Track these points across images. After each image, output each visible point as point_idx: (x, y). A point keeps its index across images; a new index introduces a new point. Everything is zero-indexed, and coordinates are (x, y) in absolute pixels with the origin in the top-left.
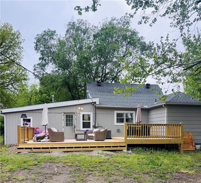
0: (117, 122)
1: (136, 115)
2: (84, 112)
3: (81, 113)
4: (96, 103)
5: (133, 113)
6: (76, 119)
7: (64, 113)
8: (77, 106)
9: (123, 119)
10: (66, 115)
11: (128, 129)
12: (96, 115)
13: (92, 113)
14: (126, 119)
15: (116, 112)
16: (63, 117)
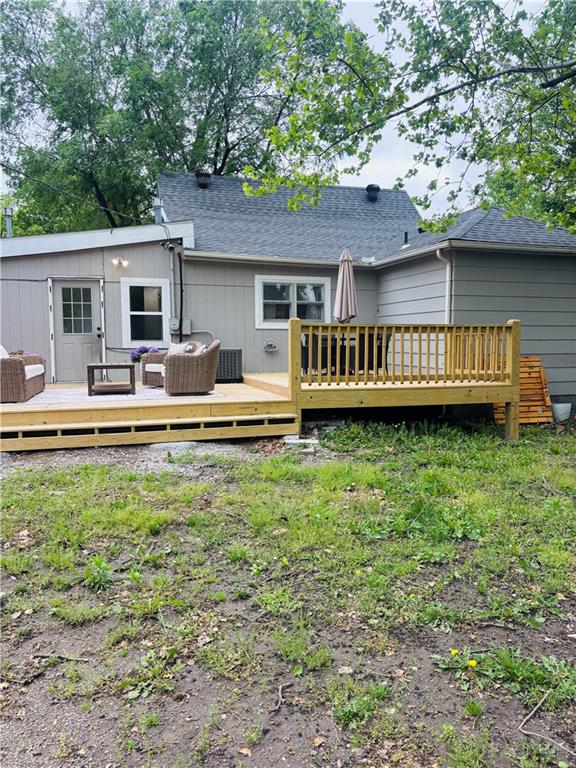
0: (266, 317)
1: (334, 290)
2: (134, 277)
3: (122, 279)
4: (181, 244)
5: (323, 285)
6: (103, 304)
7: (54, 281)
8: (107, 255)
9: (287, 307)
10: (63, 289)
11: (307, 343)
12: (182, 291)
13: (167, 281)
14: (298, 306)
15: (260, 280)
16: (50, 295)
